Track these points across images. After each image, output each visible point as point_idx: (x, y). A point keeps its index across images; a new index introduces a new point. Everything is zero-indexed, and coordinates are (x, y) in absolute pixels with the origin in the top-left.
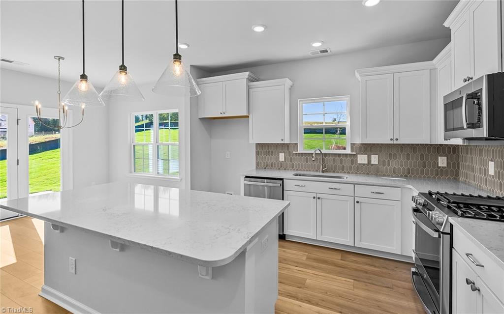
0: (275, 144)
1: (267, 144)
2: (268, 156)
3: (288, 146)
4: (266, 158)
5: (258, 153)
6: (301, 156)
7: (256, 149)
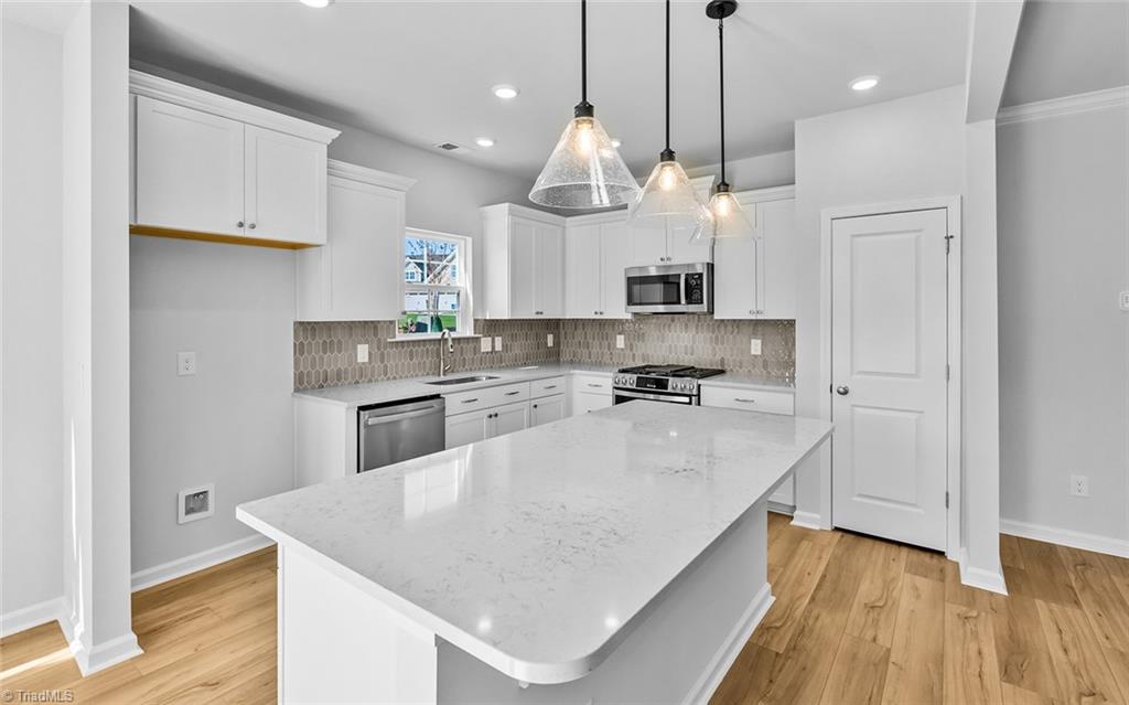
0: (345, 322)
1: (324, 323)
2: (328, 353)
3: (376, 327)
4: (322, 359)
5: (299, 349)
6: (400, 348)
7: (296, 337)
